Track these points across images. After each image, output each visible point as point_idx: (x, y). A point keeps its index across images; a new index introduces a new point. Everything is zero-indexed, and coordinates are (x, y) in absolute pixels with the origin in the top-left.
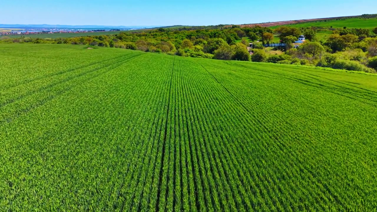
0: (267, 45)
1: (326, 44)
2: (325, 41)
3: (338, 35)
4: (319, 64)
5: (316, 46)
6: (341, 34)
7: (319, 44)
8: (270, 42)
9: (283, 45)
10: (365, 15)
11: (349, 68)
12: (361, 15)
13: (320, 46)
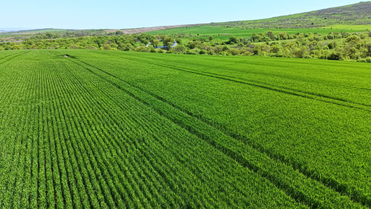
0: (156, 47)
1: (187, 46)
2: (186, 44)
3: (192, 41)
4: (184, 54)
5: (182, 47)
6: (194, 41)
7: (183, 46)
8: (157, 45)
9: (166, 47)
10: (212, 23)
11: (193, 54)
12: (210, 23)
13: (184, 47)
